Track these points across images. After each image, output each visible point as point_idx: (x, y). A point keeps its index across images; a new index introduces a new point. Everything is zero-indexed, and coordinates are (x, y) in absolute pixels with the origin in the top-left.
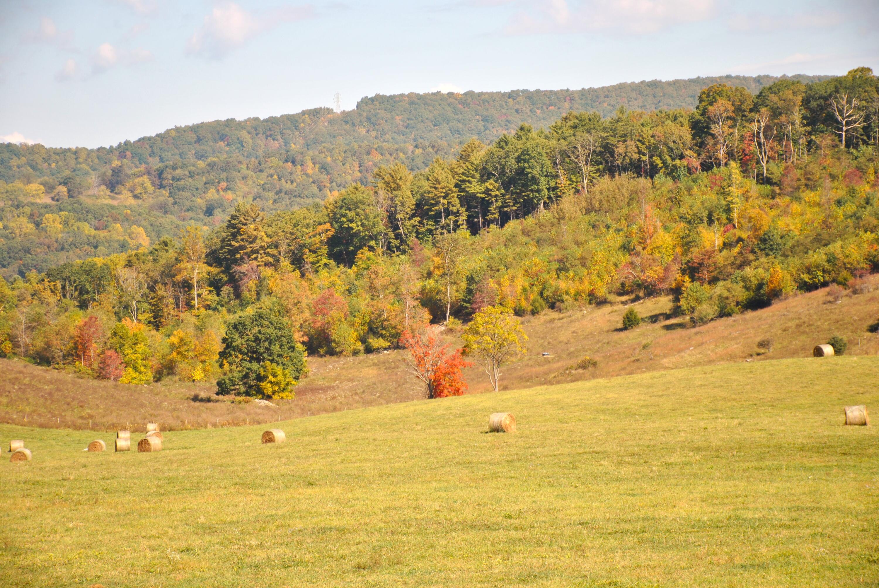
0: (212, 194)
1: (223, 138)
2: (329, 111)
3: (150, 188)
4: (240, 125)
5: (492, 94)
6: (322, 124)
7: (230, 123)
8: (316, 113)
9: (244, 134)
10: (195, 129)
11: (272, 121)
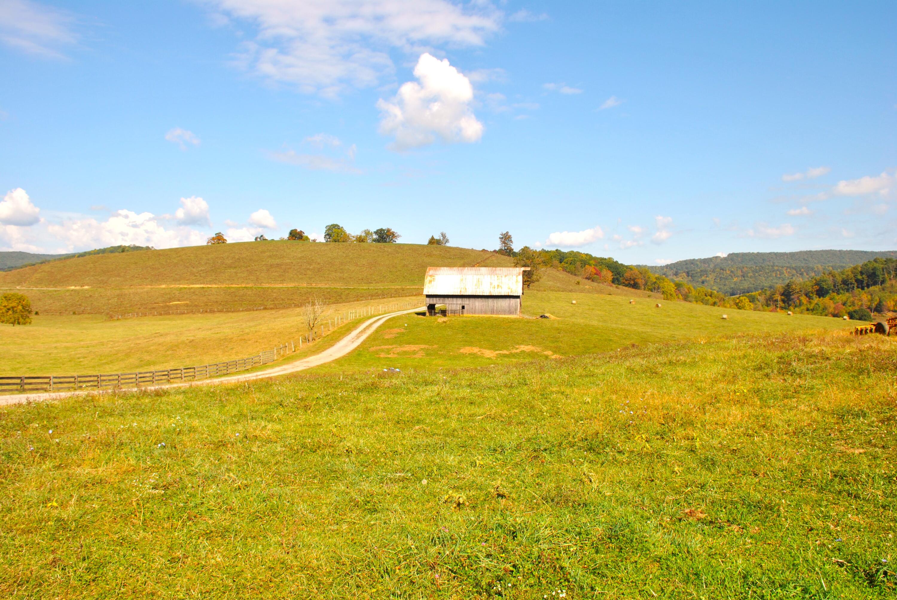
0: (703, 278)
1: (692, 263)
2: (720, 257)
3: (686, 276)
4: (697, 260)
5: (764, 253)
6: (718, 261)
7: (694, 260)
8: (717, 257)
9: (698, 263)
10: (685, 261)
11: (705, 259)
